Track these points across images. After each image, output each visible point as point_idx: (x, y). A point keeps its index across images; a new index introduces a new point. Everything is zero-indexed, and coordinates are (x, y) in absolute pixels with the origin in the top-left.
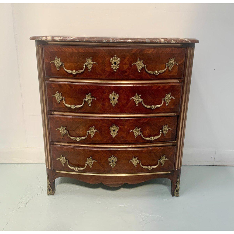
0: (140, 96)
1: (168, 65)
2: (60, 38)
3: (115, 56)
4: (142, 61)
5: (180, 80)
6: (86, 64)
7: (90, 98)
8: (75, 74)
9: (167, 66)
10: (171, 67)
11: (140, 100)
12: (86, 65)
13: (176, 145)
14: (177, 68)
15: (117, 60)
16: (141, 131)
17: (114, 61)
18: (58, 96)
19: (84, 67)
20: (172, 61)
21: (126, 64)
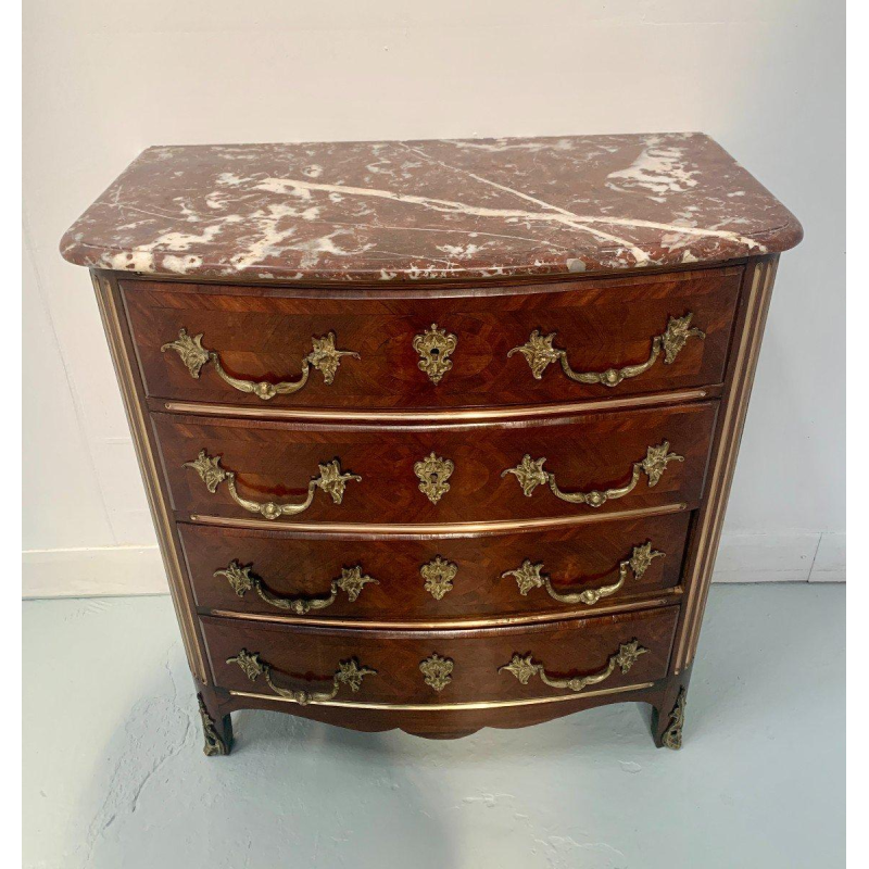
0: (541, 462)
1: (662, 344)
2: (190, 265)
3: (434, 326)
4: (549, 339)
5: (707, 390)
6: (314, 359)
7: (336, 476)
8: (268, 397)
9: (656, 350)
10: (672, 349)
11: (543, 477)
12: (310, 365)
13: (681, 602)
14: (699, 350)
15: (440, 340)
16: (543, 574)
17: (429, 346)
18: (205, 469)
19: (306, 370)
20: (681, 329)
21: (480, 353)
